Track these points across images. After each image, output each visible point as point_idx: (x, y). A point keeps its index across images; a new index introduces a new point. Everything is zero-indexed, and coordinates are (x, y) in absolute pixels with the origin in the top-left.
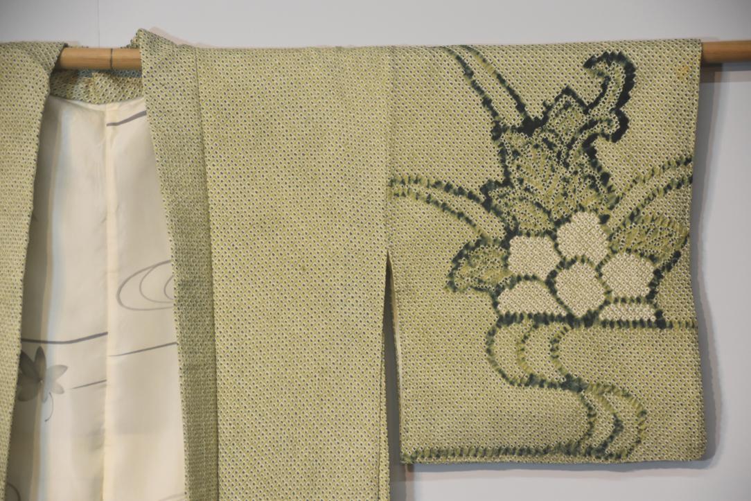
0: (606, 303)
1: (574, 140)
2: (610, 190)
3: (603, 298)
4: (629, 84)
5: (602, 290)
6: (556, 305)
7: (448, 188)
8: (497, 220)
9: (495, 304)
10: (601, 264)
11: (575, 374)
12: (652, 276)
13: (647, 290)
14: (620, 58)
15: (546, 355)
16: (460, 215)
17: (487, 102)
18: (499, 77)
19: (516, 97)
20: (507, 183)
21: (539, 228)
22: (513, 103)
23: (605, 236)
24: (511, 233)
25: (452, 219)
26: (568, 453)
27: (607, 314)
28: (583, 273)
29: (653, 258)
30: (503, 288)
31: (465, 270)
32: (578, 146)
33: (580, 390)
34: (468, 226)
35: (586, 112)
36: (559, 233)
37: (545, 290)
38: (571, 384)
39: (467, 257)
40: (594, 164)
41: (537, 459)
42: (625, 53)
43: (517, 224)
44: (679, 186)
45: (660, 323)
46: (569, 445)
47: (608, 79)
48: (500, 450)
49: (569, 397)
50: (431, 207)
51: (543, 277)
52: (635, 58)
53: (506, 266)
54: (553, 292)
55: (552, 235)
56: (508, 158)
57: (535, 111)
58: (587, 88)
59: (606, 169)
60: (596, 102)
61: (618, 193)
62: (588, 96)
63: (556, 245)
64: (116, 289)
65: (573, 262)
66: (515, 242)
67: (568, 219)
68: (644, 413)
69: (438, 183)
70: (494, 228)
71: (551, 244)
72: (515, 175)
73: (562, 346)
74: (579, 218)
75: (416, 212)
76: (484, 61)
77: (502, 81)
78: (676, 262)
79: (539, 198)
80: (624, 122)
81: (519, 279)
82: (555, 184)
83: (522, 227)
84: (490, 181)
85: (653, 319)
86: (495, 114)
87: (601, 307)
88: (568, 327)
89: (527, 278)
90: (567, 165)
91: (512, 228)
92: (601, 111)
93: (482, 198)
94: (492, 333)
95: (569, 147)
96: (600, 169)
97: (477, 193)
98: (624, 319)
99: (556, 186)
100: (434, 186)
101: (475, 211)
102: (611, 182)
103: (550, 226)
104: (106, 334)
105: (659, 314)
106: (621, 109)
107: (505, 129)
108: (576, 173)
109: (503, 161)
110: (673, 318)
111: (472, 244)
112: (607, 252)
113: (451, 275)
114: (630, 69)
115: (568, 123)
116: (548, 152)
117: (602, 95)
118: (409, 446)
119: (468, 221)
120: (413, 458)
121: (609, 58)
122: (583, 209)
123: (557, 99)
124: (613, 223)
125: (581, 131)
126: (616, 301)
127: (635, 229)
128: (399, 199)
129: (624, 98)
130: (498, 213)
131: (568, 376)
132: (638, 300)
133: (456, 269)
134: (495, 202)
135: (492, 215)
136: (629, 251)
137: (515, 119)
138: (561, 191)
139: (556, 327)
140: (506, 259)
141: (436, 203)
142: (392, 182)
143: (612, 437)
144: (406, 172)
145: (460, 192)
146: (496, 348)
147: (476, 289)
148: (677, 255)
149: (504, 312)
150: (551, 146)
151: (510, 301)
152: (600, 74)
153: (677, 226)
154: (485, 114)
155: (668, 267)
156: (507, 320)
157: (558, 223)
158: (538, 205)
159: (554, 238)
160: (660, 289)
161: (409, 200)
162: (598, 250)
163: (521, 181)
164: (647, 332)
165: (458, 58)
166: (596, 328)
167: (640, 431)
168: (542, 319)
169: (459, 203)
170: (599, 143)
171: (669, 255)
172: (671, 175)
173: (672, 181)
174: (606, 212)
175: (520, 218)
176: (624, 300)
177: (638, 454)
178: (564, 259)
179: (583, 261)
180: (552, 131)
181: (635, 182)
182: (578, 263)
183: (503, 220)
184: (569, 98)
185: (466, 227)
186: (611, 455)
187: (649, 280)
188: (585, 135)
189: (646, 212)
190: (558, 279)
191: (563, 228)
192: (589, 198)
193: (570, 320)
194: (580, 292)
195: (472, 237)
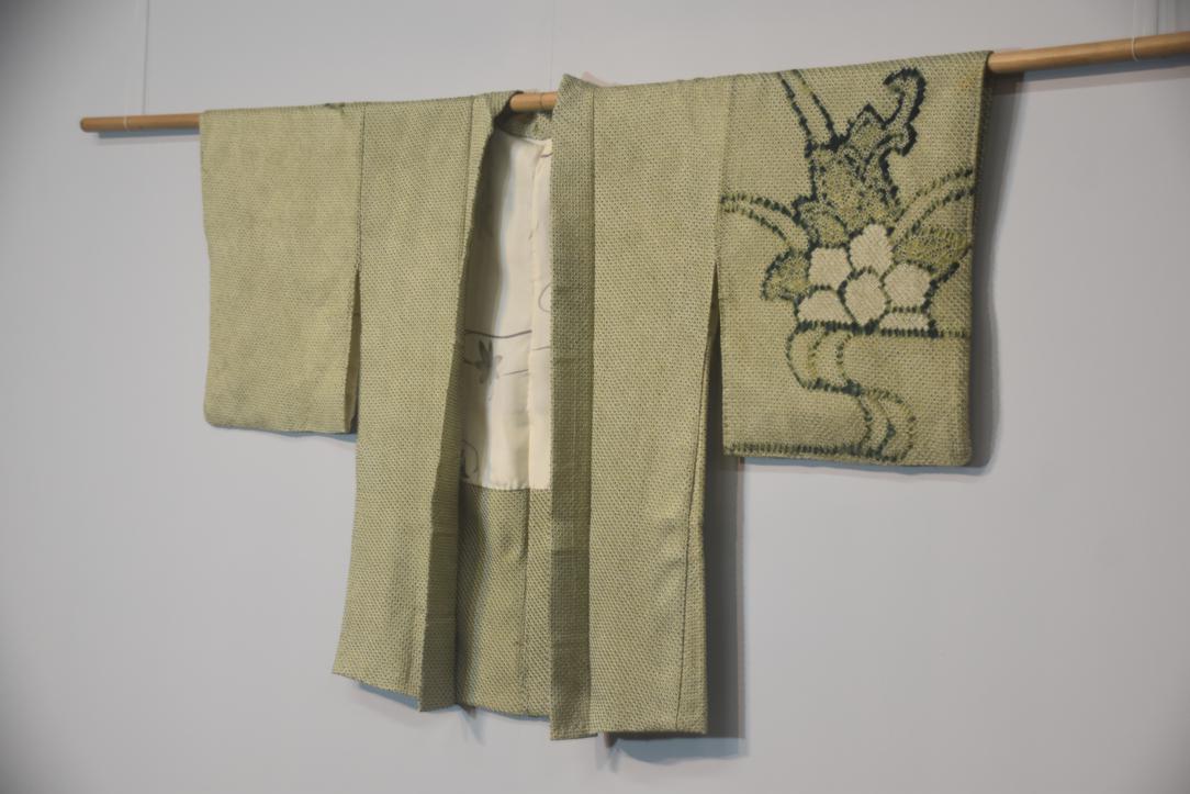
0: (886, 312)
1: (872, 155)
2: (897, 203)
3: (884, 307)
4: (920, 99)
5: (884, 300)
6: (844, 313)
7: (767, 203)
8: (804, 232)
9: (796, 312)
10: (885, 275)
11: (856, 379)
12: (928, 286)
13: (922, 300)
14: (914, 73)
15: (832, 360)
16: (775, 229)
17: (803, 122)
18: (815, 97)
19: (827, 116)
20: (814, 198)
21: (836, 240)
22: (824, 121)
23: (890, 248)
24: (814, 245)
25: (769, 232)
26: (853, 454)
27: (887, 323)
28: (868, 284)
29: (930, 269)
30: (804, 297)
31: (775, 280)
32: (875, 160)
33: (858, 394)
34: (780, 239)
35: (883, 128)
36: (852, 245)
37: (837, 299)
38: (851, 389)
39: (778, 268)
40: (887, 178)
41: (829, 457)
42: (919, 68)
43: (819, 236)
44: (958, 197)
45: (933, 332)
46: (852, 446)
47: (903, 94)
48: (799, 448)
49: (848, 401)
50: (753, 221)
51: (836, 287)
52: (927, 74)
53: (807, 276)
54: (843, 301)
55: (845, 246)
56: (817, 173)
57: (841, 129)
58: (885, 103)
59: (896, 183)
60: (893, 118)
61: (903, 206)
62: (886, 114)
63: (849, 257)
64: (539, 294)
65: (861, 272)
66: (816, 253)
67: (860, 232)
68: (913, 419)
69: (759, 199)
70: (799, 240)
71: (845, 255)
72: (821, 190)
73: (846, 352)
74: (871, 230)
75: (742, 225)
76: (804, 83)
77: (817, 102)
78: (953, 272)
79: (839, 212)
80: (913, 135)
81: (816, 288)
82: (852, 197)
83: (823, 239)
84: (800, 197)
85: (926, 328)
86: (809, 133)
87: (882, 316)
88: (852, 335)
89: (822, 288)
90: (863, 179)
91: (814, 241)
92: (897, 126)
93: (793, 211)
94: (790, 339)
95: (867, 162)
96: (891, 182)
97: (789, 208)
98: (900, 328)
99: (853, 199)
100: (756, 202)
101: (786, 224)
102: (898, 195)
103: (846, 239)
104: (529, 332)
105: (932, 324)
106: (912, 123)
107: (815, 147)
108: (871, 187)
109: (812, 177)
110: (944, 328)
111: (783, 256)
112: (890, 263)
113: (764, 285)
114: (922, 84)
115: (867, 139)
116: (848, 168)
117: (898, 110)
118: (729, 439)
119: (781, 234)
120: (732, 451)
121: (908, 73)
122: (873, 221)
123: (859, 117)
124: (899, 234)
125: (878, 146)
126: (895, 310)
127: (915, 240)
128: (729, 215)
129: (915, 112)
130: (805, 227)
131: (849, 382)
132: (914, 310)
133: (768, 279)
134: (803, 216)
135: (800, 228)
136: (909, 262)
137: (823, 136)
138: (857, 205)
139: (842, 334)
140: (807, 269)
141: (757, 218)
142: (723, 200)
143: (886, 441)
144: (735, 190)
145: (776, 207)
146: (793, 353)
147: (782, 297)
148: (955, 266)
149: (802, 320)
150: (851, 161)
151: (812, 309)
152: (897, 90)
153: (956, 237)
154: (801, 133)
155: (945, 278)
156: (804, 327)
157: (852, 235)
158: (837, 218)
159: (848, 250)
160: (936, 299)
161: (737, 215)
162: (883, 261)
163: (825, 195)
164: (921, 341)
165: (784, 82)
166: (876, 336)
167: (911, 436)
168: (831, 327)
169: (774, 217)
170: (893, 158)
171: (946, 266)
172: (950, 186)
173: (951, 192)
174: (892, 225)
175: (822, 230)
176: (901, 310)
177: (911, 458)
178: (855, 270)
179: (870, 272)
180: (853, 147)
181: (918, 194)
182: (865, 273)
183: (808, 233)
184: (868, 115)
185: (779, 240)
186: (887, 458)
187: (925, 291)
188: (882, 151)
189: (925, 224)
190: (847, 289)
191: (855, 240)
192: (879, 211)
193: (854, 328)
194: (865, 303)
195: (782, 250)
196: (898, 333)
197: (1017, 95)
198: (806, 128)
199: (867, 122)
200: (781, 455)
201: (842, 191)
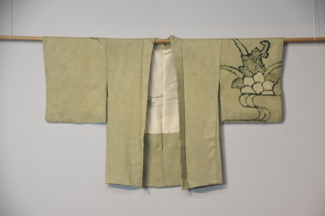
0: (263, 91)
1: (257, 58)
2: (265, 68)
3: (263, 90)
4: (269, 47)
5: (263, 88)
6: (253, 91)
7: (232, 67)
9: (241, 91)
10: (263, 83)
11: (257, 105)
12: (273, 85)
13: (272, 88)
14: (267, 41)
15: (251, 101)
16: (234, 73)
17: (240, 50)
18: (243, 45)
19: (246, 49)
20: (244, 66)
21: (250, 76)
22: (245, 50)
23: (263, 77)
24: (244, 77)
25: (232, 74)
26: (255, 121)
27: (263, 93)
28: (259, 85)
29: (273, 82)
30: (242, 88)
31: (235, 84)
32: (258, 59)
33: (258, 108)
35: (260, 52)
36: (254, 77)
37: (251, 88)
38: (256, 107)
39: (235, 81)
40: (262, 63)
41: (249, 122)
43: (246, 75)
44: (279, 67)
45: (274, 95)
46: (255, 119)
47: (265, 45)
48: (241, 120)
49: (255, 110)
50: (228, 71)
51: (251, 85)
52: (270, 41)
53: (243, 83)
54: (253, 89)
55: (253, 77)
56: (244, 62)
57: (250, 52)
58: (260, 47)
59: (264, 64)
60: (262, 50)
61: (266, 69)
62: (260, 50)
63: (253, 79)
64: (165, 87)
65: (257, 82)
66: (245, 78)
67: (256, 74)
68: (270, 113)
69: (230, 67)
70: (241, 76)
71: (252, 79)
72: (245, 65)
73: (254, 99)
74: (258, 74)
75: (225, 72)
76: (240, 42)
78: (278, 83)
79: (250, 70)
80: (268, 54)
81: (246, 86)
82: (253, 67)
83: (247, 75)
84: (240, 66)
85: (273, 94)
86: (242, 52)
87: (262, 92)
88: (255, 95)
89: (247, 86)
90: (256, 63)
91: (245, 76)
92: (263, 52)
93: (239, 69)
94: (240, 97)
95: (257, 59)
96: (263, 64)
97: (238, 68)
98: (267, 94)
99: (254, 67)
101: (237, 72)
102: (265, 66)
103: (252, 75)
104: (163, 96)
105: (274, 93)
106: (267, 52)
107: (244, 56)
108: (258, 65)
109: (243, 62)
110: (277, 94)
111: (236, 79)
112: (264, 80)
113: (232, 85)
114: (269, 44)
115: (256, 55)
116: (252, 60)
117: (263, 49)
118: (223, 119)
119: (236, 74)
120: (224, 121)
121: (265, 41)
122: (259, 72)
123: (254, 50)
124: (265, 75)
125: (259, 56)
126: (265, 90)
127: (269, 76)
128: (222, 70)
129: (268, 50)
130: (242, 73)
131: (255, 105)
132: (270, 90)
134: (241, 70)
135: (241, 73)
136: (268, 80)
137: (245, 53)
139: (253, 96)
140: (243, 82)
141: (229, 70)
142: (220, 66)
143: (264, 118)
144: (223, 64)
145: (234, 68)
146: (241, 100)
147: (237, 88)
148: (278, 81)
149: (243, 93)
150: (253, 59)
151: (244, 90)
152: (263, 45)
153: (278, 75)
154: (240, 53)
155: (276, 84)
156: (243, 94)
157: (254, 75)
158: (250, 71)
159: (253, 78)
160: (274, 88)
161: (224, 70)
162: (262, 80)
163: (247, 66)
164: (271, 97)
165: (234, 41)
166: (261, 96)
167: (269, 116)
168: (250, 94)
169: (234, 70)
170: (263, 59)
171: (276, 81)
172: (277, 65)
173: (277, 66)
174: (264, 73)
175: (246, 74)
176: (267, 90)
177: (269, 121)
178: (255, 82)
179: (259, 82)
180: (253, 56)
181: (270, 66)
182: (258, 83)
183: (243, 74)
184: (257, 49)
185: (235, 75)
186: (263, 121)
187: (272, 86)
188: (260, 57)
189: (272, 72)
190: (254, 86)
191: (255, 76)
192: (261, 70)
193: (256, 94)
194: (258, 89)
195: (236, 77)
196: (266, 95)
197: (287, 47)
198: (241, 51)
199: (256, 51)
200: (236, 122)
201: (250, 65)
